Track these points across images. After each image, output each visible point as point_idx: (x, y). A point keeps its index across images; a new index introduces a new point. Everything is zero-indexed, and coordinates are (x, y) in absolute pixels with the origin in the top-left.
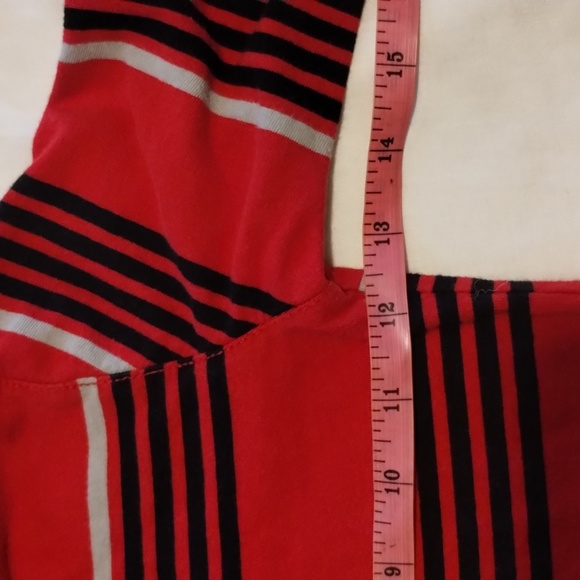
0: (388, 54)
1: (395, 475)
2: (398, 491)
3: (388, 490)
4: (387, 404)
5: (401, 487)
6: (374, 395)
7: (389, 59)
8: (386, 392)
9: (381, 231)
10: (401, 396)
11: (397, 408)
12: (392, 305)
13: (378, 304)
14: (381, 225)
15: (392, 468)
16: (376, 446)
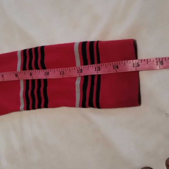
0: (139, 63)
1: (48, 74)
2: (45, 75)
3: (45, 73)
4: (61, 72)
5: (46, 76)
6: (62, 69)
7: (137, 63)
8: (63, 72)
9: (98, 69)
10: (63, 75)
11: (61, 74)
12: (82, 72)
13: (82, 69)
14: (99, 69)
15: (49, 74)
16: (53, 69)
